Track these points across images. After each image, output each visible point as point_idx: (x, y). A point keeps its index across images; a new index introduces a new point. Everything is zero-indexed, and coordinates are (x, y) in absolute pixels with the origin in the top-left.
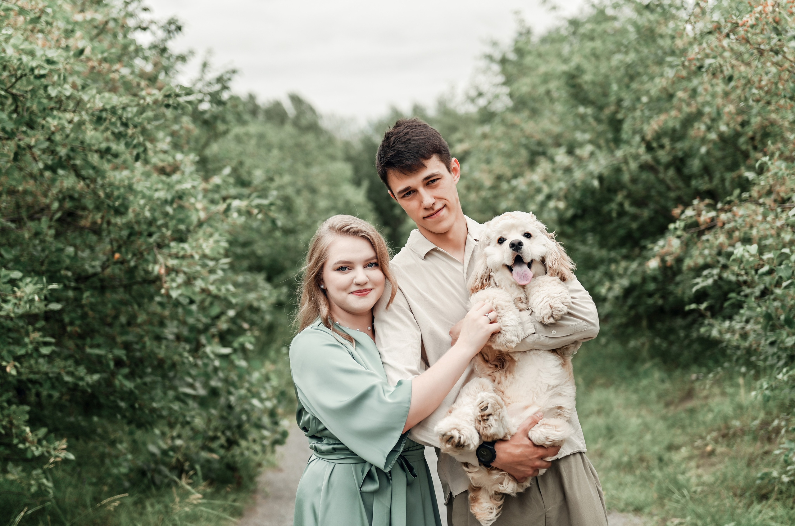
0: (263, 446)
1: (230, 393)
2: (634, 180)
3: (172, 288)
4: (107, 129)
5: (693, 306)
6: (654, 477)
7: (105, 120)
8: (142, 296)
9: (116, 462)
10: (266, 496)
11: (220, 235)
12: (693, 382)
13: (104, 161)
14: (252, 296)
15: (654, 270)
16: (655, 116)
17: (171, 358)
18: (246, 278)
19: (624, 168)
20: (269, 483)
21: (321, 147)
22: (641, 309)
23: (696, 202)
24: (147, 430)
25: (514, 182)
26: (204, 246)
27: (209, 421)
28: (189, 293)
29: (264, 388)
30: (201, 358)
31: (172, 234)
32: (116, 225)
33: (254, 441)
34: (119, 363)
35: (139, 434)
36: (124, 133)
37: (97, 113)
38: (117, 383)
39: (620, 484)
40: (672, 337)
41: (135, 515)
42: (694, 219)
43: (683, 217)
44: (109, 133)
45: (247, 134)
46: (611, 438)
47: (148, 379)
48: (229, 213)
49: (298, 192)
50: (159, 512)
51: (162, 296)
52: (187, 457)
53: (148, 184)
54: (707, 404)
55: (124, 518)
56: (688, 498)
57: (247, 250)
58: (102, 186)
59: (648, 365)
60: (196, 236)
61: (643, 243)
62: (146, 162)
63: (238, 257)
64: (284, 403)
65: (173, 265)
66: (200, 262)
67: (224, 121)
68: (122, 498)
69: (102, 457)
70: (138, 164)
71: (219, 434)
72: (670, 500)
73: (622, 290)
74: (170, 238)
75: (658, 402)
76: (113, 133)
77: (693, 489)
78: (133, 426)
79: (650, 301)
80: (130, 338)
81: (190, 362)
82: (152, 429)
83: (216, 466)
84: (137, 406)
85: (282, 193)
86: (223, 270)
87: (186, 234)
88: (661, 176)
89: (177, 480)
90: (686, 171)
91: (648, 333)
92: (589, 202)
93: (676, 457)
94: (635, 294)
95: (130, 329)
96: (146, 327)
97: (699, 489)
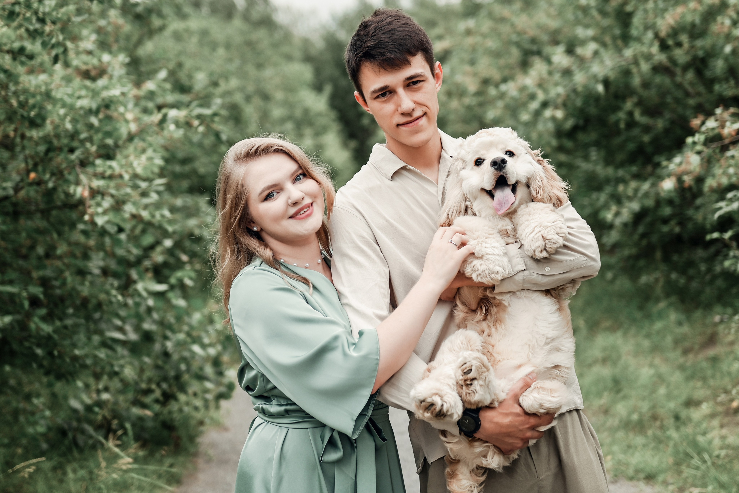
0: (206, 401)
1: (166, 338)
2: (646, 85)
3: (97, 214)
4: (20, 26)
5: (716, 235)
6: (669, 438)
7: (18, 14)
8: (62, 223)
9: (31, 419)
10: (209, 460)
11: (155, 151)
12: (716, 325)
13: (17, 63)
14: (192, 222)
15: (670, 191)
16: (670, 8)
17: (96, 297)
18: (185, 201)
19: (634, 70)
20: (213, 445)
21: (275, 46)
22: (655, 238)
23: (718, 111)
24: (68, 381)
25: (503, 87)
26: (135, 164)
27: (142, 371)
28: (117, 220)
29: (207, 332)
30: (132, 296)
31: (97, 150)
32: (31, 138)
33: (195, 394)
34: (35, 302)
35: (59, 387)
36: (40, 31)
37: (9, 7)
38: (33, 326)
39: (629, 447)
40: (691, 272)
41: (54, 483)
42: (716, 131)
43: (703, 129)
44: (23, 30)
45: (187, 30)
46: (618, 391)
47: (69, 322)
48: (165, 125)
49: (248, 99)
50: (82, 479)
51: (85, 223)
52: (116, 415)
53: (69, 90)
54: (732, 352)
55: (41, 486)
56: (709, 463)
57: (187, 168)
58: (15, 93)
59: (662, 305)
60: (125, 152)
61: (657, 159)
62: (67, 65)
63: (177, 177)
64: (230, 350)
65: (99, 187)
66: (130, 183)
67: (160, 15)
68: (38, 462)
69: (16, 413)
70: (58, 67)
71: (154, 386)
72: (688, 466)
73: (631, 216)
74: (95, 155)
75: (675, 349)
76: (27, 30)
77: (716, 453)
78: (52, 378)
79: (665, 229)
80: (48, 273)
81: (118, 301)
82: (74, 381)
83: (150, 424)
84: (56, 353)
85: (228, 100)
86: (158, 193)
87: (114, 150)
88: (678, 79)
89: (103, 441)
90: (708, 74)
91: (663, 267)
92: (593, 110)
93: (696, 414)
94: (648, 219)
95: (47, 262)
96: (66, 260)
97: (723, 453)
